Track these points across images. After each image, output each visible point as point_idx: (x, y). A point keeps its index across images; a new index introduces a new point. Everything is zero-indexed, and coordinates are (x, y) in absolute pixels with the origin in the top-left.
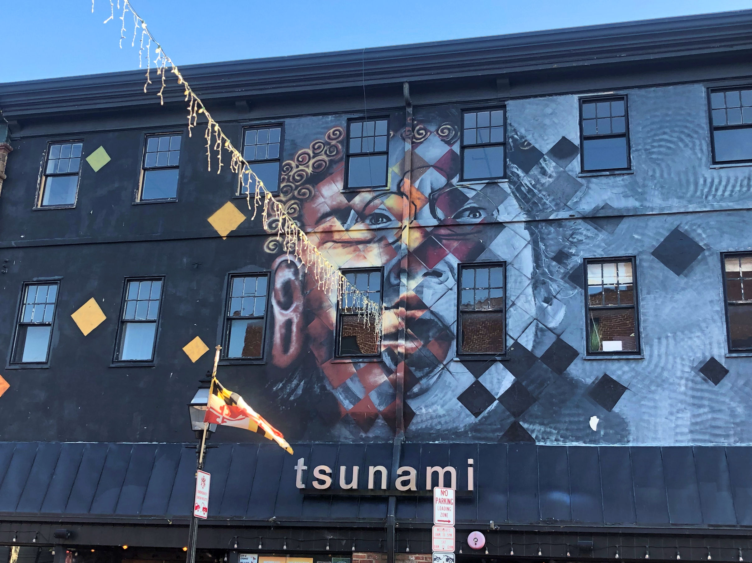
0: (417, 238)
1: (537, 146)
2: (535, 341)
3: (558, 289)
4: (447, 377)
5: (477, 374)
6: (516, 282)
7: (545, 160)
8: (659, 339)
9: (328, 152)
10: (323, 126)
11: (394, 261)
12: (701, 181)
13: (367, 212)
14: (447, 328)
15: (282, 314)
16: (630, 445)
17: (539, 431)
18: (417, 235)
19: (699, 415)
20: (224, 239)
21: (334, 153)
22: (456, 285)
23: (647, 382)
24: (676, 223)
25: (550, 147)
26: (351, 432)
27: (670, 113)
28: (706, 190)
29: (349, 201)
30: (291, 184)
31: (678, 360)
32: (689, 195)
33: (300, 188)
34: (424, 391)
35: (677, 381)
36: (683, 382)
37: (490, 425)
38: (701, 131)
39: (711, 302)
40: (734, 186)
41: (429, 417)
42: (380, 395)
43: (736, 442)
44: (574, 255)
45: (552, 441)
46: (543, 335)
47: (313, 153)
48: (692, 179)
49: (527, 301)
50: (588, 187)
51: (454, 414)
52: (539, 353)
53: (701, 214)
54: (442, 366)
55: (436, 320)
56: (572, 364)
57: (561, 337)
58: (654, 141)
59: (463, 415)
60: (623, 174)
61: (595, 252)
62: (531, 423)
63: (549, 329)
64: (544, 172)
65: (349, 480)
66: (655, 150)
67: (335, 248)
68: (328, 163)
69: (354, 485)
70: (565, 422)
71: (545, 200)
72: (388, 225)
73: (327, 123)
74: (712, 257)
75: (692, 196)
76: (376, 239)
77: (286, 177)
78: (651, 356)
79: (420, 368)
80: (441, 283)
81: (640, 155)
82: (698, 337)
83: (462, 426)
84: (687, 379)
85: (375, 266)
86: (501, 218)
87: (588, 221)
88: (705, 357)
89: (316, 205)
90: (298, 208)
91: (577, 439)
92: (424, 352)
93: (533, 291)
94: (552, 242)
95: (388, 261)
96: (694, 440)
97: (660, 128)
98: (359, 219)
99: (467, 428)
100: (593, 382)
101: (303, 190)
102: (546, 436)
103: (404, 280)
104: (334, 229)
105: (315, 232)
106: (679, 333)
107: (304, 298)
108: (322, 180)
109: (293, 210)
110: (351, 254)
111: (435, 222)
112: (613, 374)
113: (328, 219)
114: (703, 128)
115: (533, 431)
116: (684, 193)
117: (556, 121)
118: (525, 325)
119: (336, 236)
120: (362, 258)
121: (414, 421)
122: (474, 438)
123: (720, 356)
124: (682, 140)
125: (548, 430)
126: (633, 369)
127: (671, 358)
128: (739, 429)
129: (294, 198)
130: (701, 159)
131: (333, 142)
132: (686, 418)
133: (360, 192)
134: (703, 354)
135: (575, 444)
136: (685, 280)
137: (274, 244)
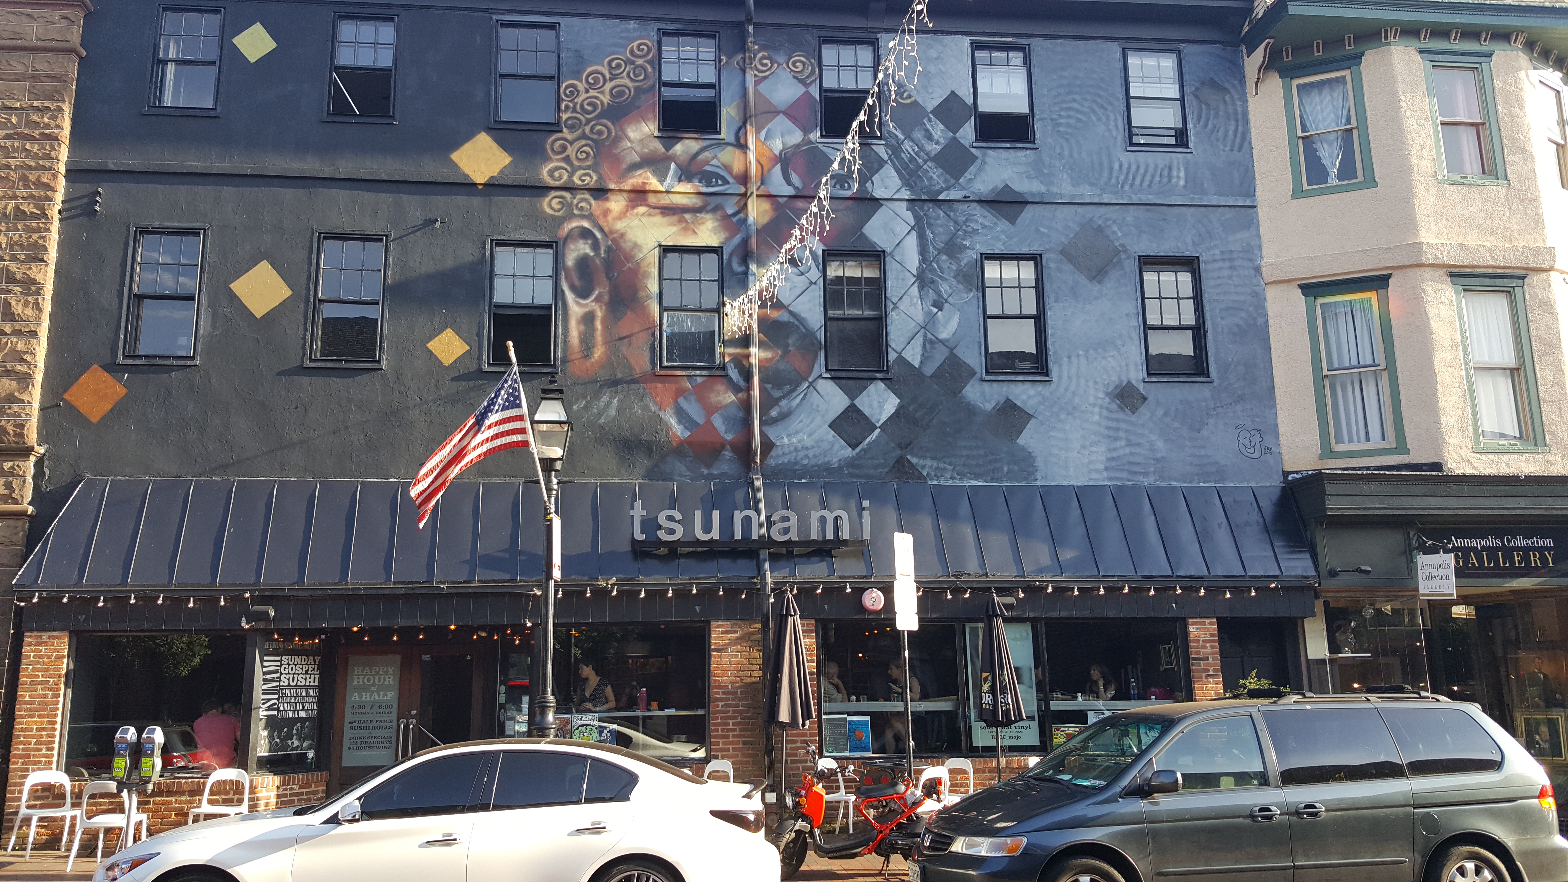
0: (766, 211)
1: (920, 100)
2: (923, 355)
3: (950, 291)
4: (814, 398)
5: (852, 395)
6: (897, 279)
7: (930, 121)
8: (1069, 357)
9: (631, 75)
10: (622, 35)
11: (737, 239)
12: (1116, 166)
13: (693, 168)
14: (810, 334)
15: (578, 303)
16: (1039, 483)
17: (931, 467)
18: (766, 205)
19: (1115, 449)
20: (480, 187)
21: (642, 77)
22: (821, 279)
23: (1055, 409)
24: (1089, 216)
25: (936, 102)
26: (688, 468)
27: (1080, 75)
28: (1122, 177)
29: (668, 149)
30: (578, 116)
31: (1091, 384)
32: (1102, 182)
33: (593, 123)
34: (784, 416)
35: (1090, 408)
36: (1097, 410)
37: (871, 459)
38: (1116, 103)
39: (1127, 315)
40: (1153, 176)
41: (792, 448)
42: (726, 419)
43: (1156, 481)
44: (968, 248)
45: (946, 479)
46: (933, 348)
47: (610, 73)
48: (1106, 163)
49: (913, 304)
50: (984, 162)
51: (825, 446)
52: (929, 371)
53: (1117, 207)
54: (806, 385)
55: (797, 323)
56: (969, 385)
57: (954, 351)
58: (1062, 109)
59: (836, 447)
60: (1026, 149)
61: (994, 245)
62: (920, 457)
63: (940, 341)
64: (929, 137)
65: (707, 529)
66: (1063, 121)
67: (650, 215)
68: (632, 90)
69: (715, 535)
70: (962, 456)
71: (931, 174)
72: (726, 190)
73: (627, 31)
74: (1128, 261)
75: (1106, 184)
76: (709, 208)
77: (571, 105)
78: (1060, 378)
79: (778, 386)
80: (802, 274)
81: (1045, 126)
82: (1113, 356)
83: (835, 460)
84: (1101, 407)
85: (709, 245)
86: (878, 193)
87: (984, 204)
88: (1121, 382)
89: (618, 151)
90: (592, 153)
91: (977, 477)
92: (782, 366)
93: (919, 291)
94: (941, 230)
95: (727, 240)
96: (1110, 479)
97: (1069, 93)
98: (683, 178)
99: (843, 463)
100: (994, 408)
101: (598, 127)
102: (939, 473)
103: (753, 267)
104: (648, 188)
105: (621, 191)
106: (1091, 352)
107: (610, 284)
108: (626, 115)
109: (584, 155)
110: (675, 225)
111: (790, 191)
112: (1017, 399)
113: (640, 172)
114: (1118, 99)
115: (923, 467)
116: (1097, 180)
117: (943, 69)
118: (910, 335)
119: (652, 199)
120: (690, 232)
121: (773, 453)
122: (852, 475)
123: (1137, 380)
124: (1093, 111)
125: (942, 465)
126: (1040, 394)
127: (1082, 381)
128: (1159, 466)
129: (584, 136)
130: (1116, 138)
131: (640, 61)
132: (1099, 454)
133: (682, 138)
134: (1119, 377)
135: (974, 483)
136: (1099, 287)
137: (560, 202)
